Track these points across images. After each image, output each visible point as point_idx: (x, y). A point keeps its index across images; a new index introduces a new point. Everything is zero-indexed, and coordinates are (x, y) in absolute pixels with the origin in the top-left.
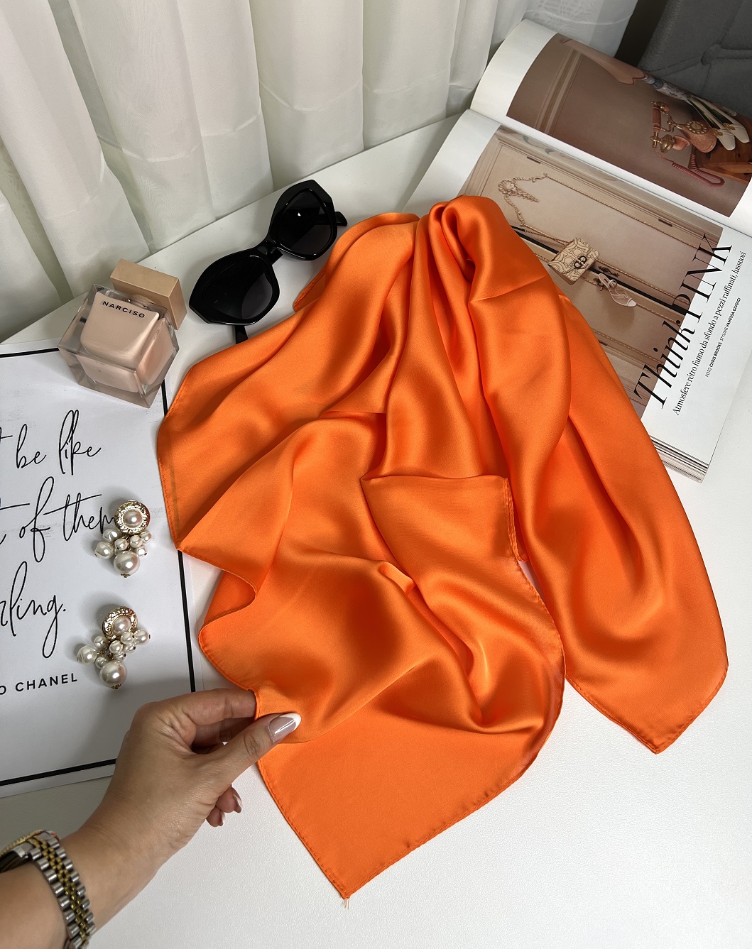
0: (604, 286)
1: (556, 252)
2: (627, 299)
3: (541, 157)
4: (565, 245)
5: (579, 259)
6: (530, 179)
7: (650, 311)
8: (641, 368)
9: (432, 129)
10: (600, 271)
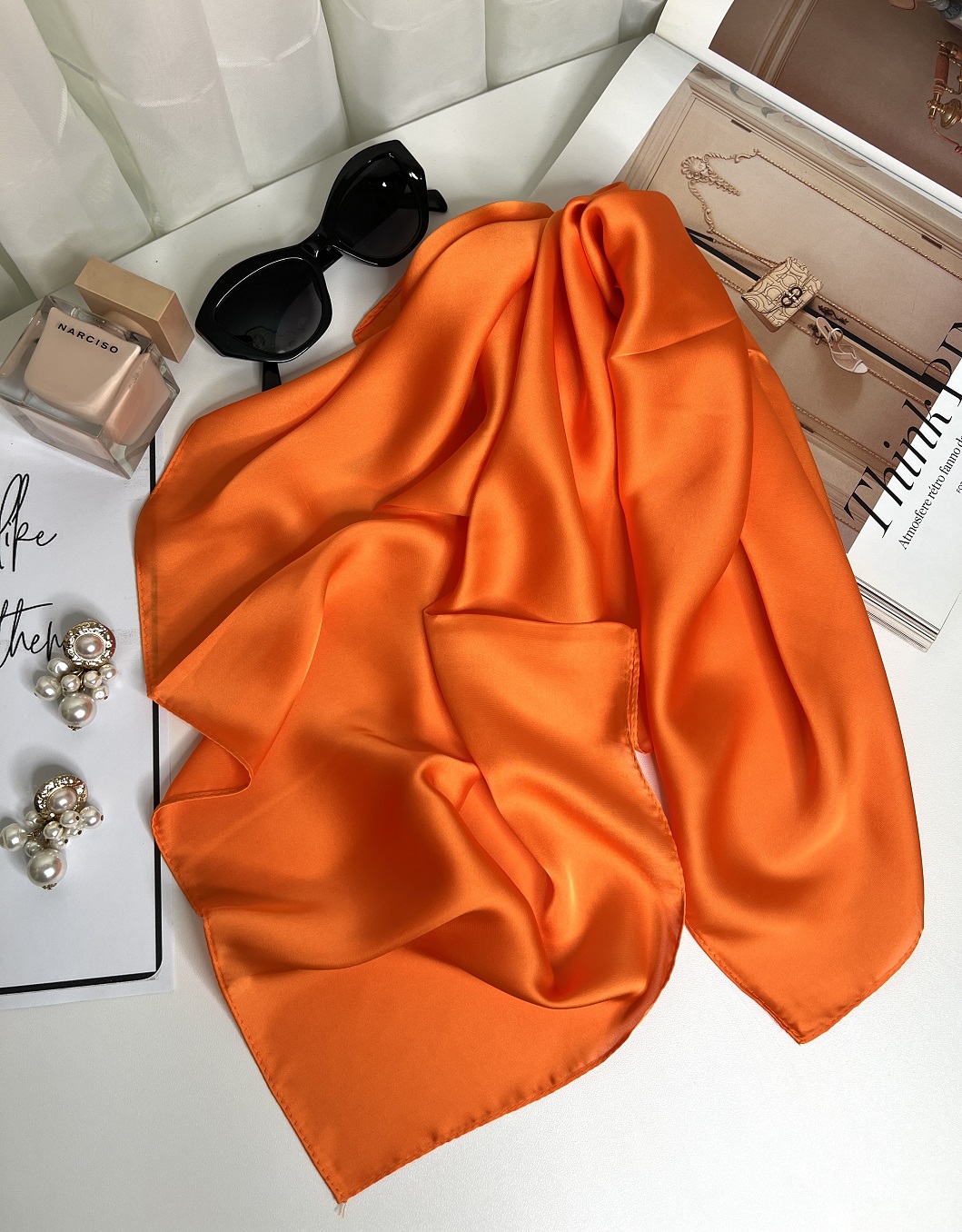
0: (822, 337)
1: (756, 278)
2: (855, 361)
3: (753, 121)
4: (770, 267)
5: (791, 292)
6: (731, 158)
7: (888, 383)
8: (861, 472)
9: (591, 63)
10: (820, 312)
